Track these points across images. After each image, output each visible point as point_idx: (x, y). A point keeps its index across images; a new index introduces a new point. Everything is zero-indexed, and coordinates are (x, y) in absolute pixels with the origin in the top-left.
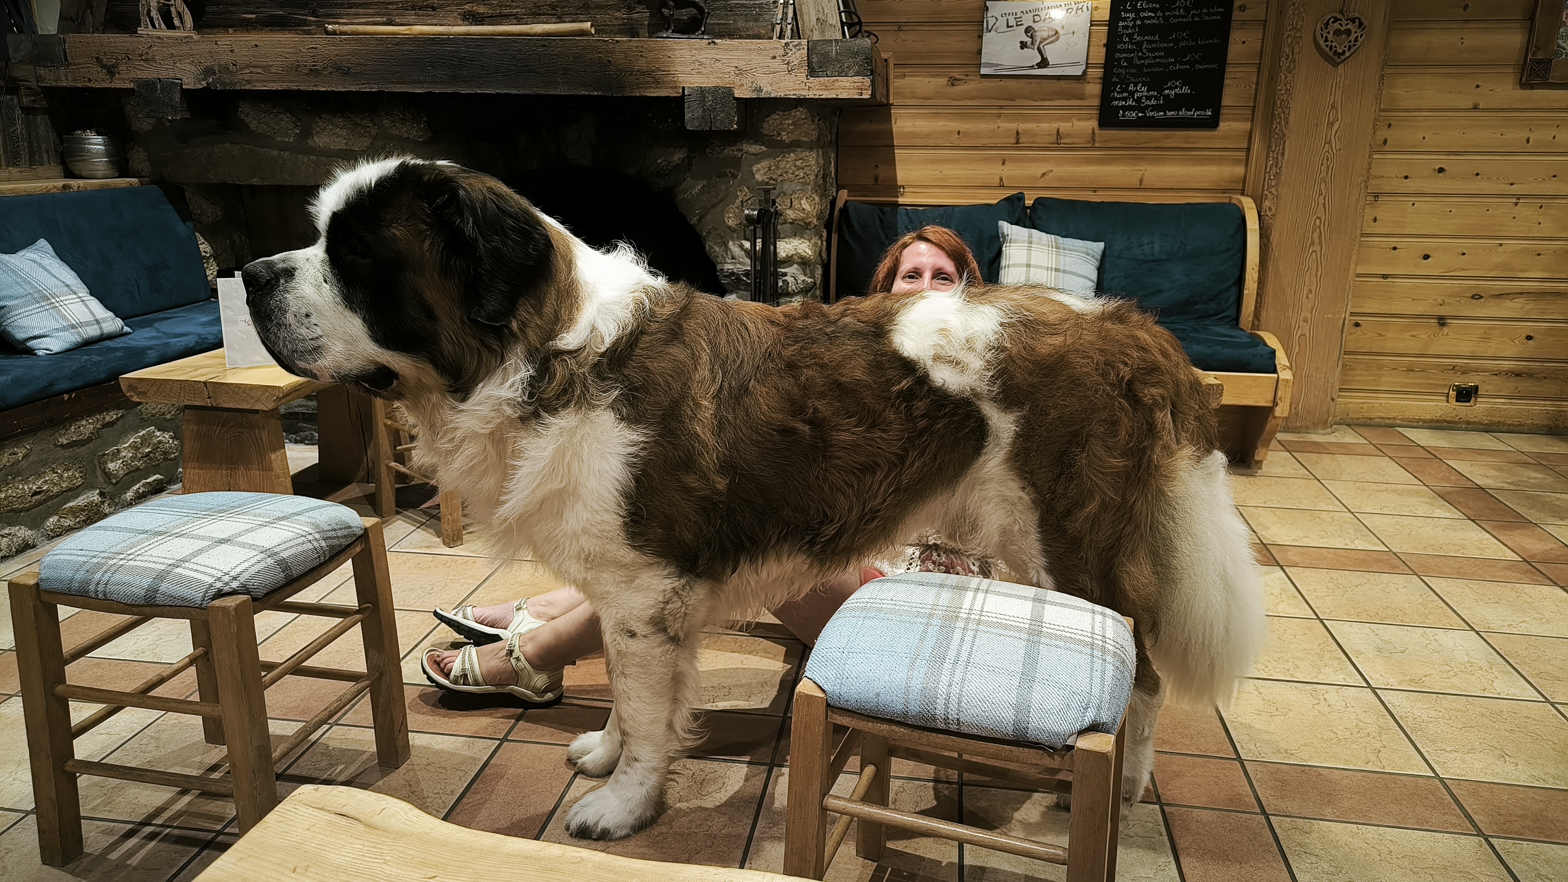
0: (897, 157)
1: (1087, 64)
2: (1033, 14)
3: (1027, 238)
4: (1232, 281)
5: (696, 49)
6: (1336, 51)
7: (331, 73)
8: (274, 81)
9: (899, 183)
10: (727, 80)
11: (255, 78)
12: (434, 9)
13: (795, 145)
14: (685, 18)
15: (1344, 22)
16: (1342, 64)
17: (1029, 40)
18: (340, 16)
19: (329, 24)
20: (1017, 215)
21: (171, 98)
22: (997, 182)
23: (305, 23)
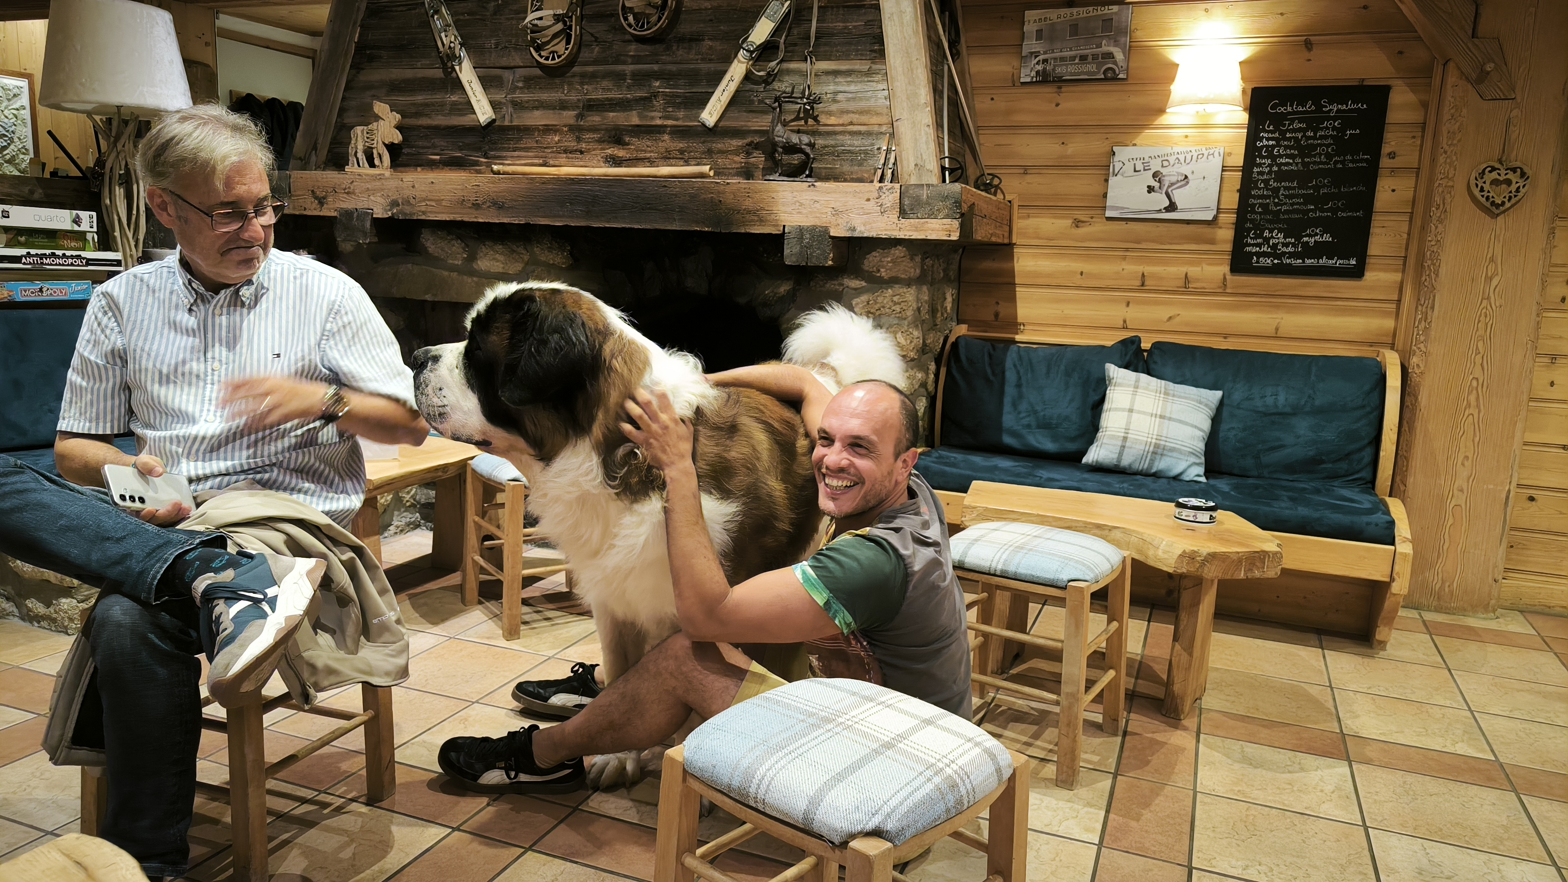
0: (1018, 295)
1: (1218, 209)
2: (1161, 159)
3: (1133, 383)
4: (1366, 441)
5: (797, 191)
6: (1493, 202)
7: (489, 207)
8: (443, 213)
9: (1019, 320)
10: (824, 220)
11: (430, 209)
12: (582, 152)
13: (894, 281)
14: (796, 162)
15: (1503, 172)
16: (1503, 215)
17: (1156, 185)
18: (505, 158)
19: (495, 164)
20: (1128, 358)
21: (363, 226)
22: (1120, 324)
23: (477, 163)
